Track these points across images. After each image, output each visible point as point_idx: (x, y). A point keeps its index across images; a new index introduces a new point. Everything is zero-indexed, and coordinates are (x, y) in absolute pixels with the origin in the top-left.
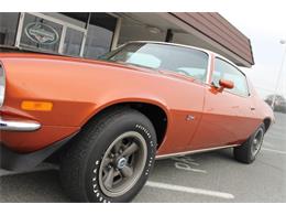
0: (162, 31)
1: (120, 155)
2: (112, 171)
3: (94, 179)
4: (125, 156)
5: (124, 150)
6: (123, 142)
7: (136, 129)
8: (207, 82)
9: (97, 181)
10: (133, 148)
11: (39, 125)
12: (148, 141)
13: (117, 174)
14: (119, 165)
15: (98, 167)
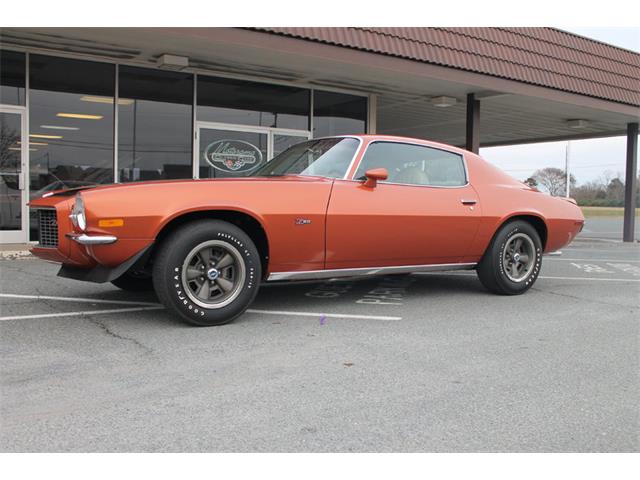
0: (459, 100)
1: (214, 267)
2: (206, 285)
3: (177, 286)
4: (220, 269)
5: (217, 262)
6: (214, 254)
7: (220, 238)
8: (345, 178)
9: (182, 288)
10: (226, 259)
11: (115, 238)
12: (241, 250)
13: (215, 288)
14: (209, 276)
15: (179, 274)
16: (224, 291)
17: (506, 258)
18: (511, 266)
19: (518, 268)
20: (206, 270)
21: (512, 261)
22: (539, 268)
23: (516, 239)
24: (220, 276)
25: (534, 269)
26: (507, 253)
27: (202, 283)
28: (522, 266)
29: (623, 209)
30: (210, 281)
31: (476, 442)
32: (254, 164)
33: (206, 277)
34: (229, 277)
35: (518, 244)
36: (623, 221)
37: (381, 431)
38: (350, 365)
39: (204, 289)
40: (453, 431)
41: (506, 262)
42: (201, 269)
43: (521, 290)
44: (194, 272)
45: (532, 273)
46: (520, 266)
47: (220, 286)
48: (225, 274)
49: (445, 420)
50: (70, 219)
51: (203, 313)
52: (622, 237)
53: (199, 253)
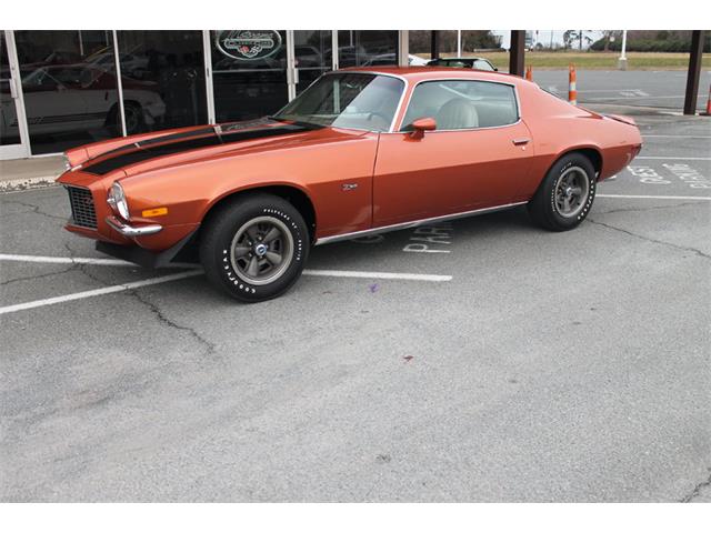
1: (260, 242)
2: (254, 260)
3: (227, 268)
4: (268, 243)
5: (264, 236)
6: (260, 228)
7: (267, 214)
8: (391, 132)
9: (231, 269)
10: (273, 233)
11: (160, 227)
12: (288, 224)
13: (263, 262)
14: (257, 252)
15: (228, 255)
16: (273, 264)
17: (559, 193)
18: (563, 200)
19: (570, 202)
20: (253, 246)
21: (565, 195)
22: (592, 200)
23: (569, 173)
24: (268, 250)
25: (587, 202)
26: (560, 188)
27: (250, 259)
28: (575, 199)
29: (688, 55)
30: (258, 257)
31: (533, 468)
32: (273, 49)
33: (253, 253)
34: (277, 249)
35: (571, 177)
36: (686, 75)
37: (449, 458)
38: (409, 358)
39: (253, 265)
40: (513, 454)
41: (557, 197)
42: (248, 246)
43: (573, 224)
44: (242, 249)
45: (585, 207)
46: (572, 199)
47: (268, 260)
48: (272, 247)
49: (504, 439)
50: (109, 204)
51: (254, 291)
52: (683, 104)
53: (246, 232)
